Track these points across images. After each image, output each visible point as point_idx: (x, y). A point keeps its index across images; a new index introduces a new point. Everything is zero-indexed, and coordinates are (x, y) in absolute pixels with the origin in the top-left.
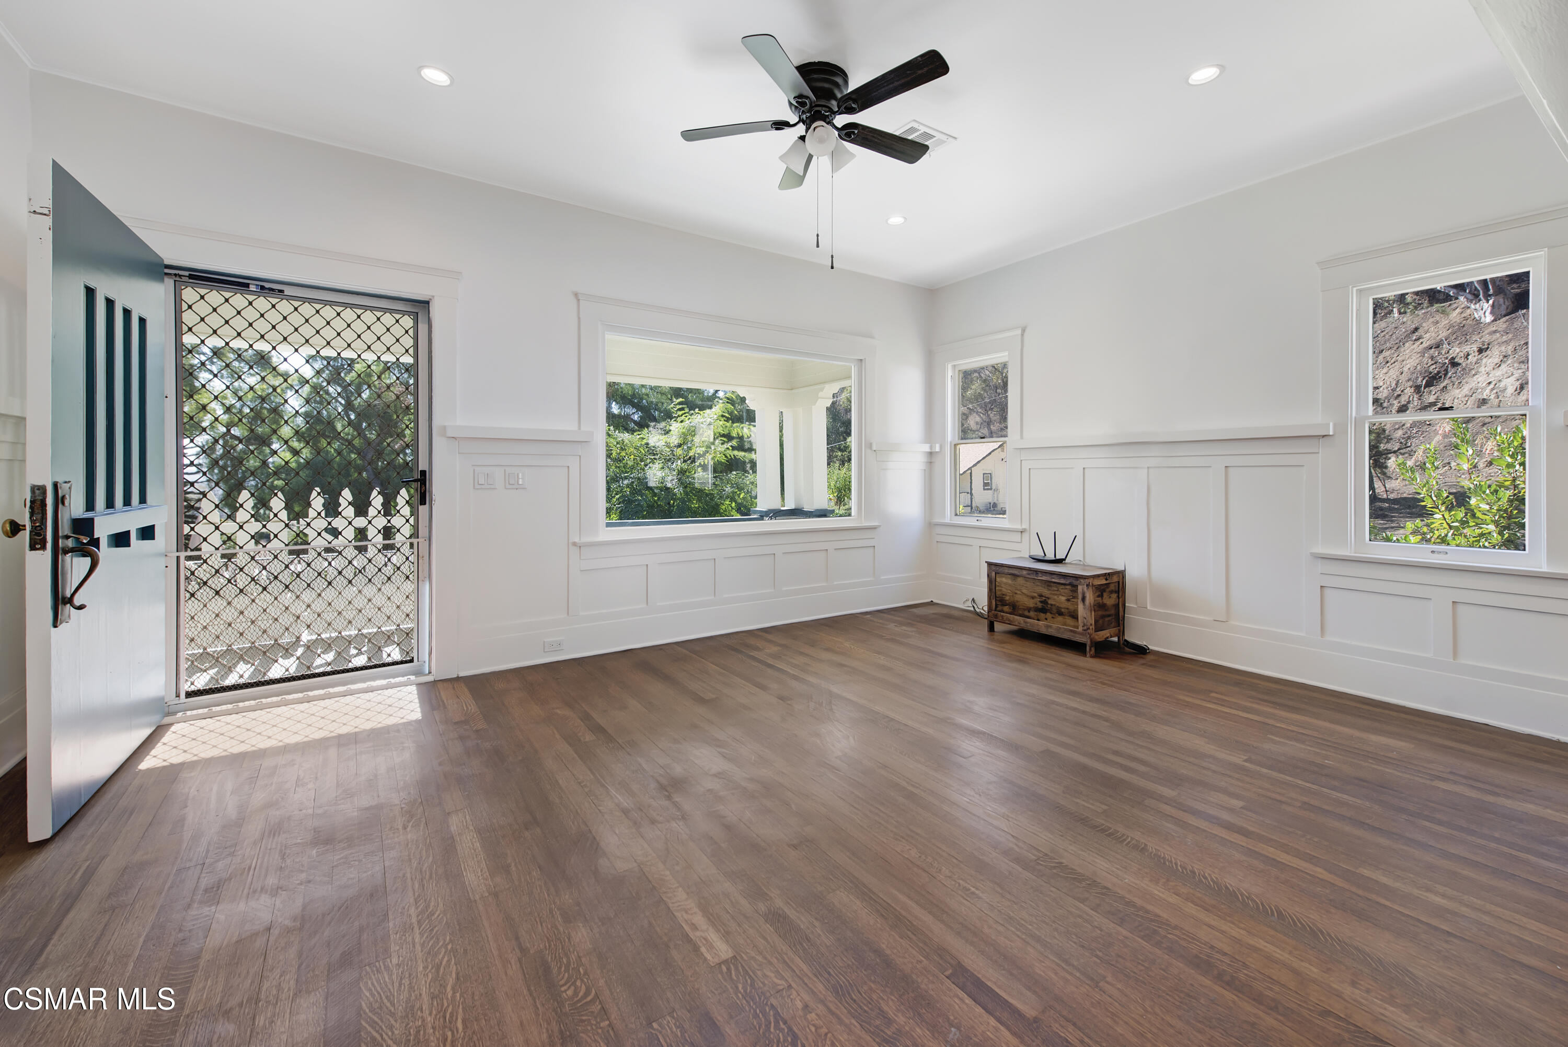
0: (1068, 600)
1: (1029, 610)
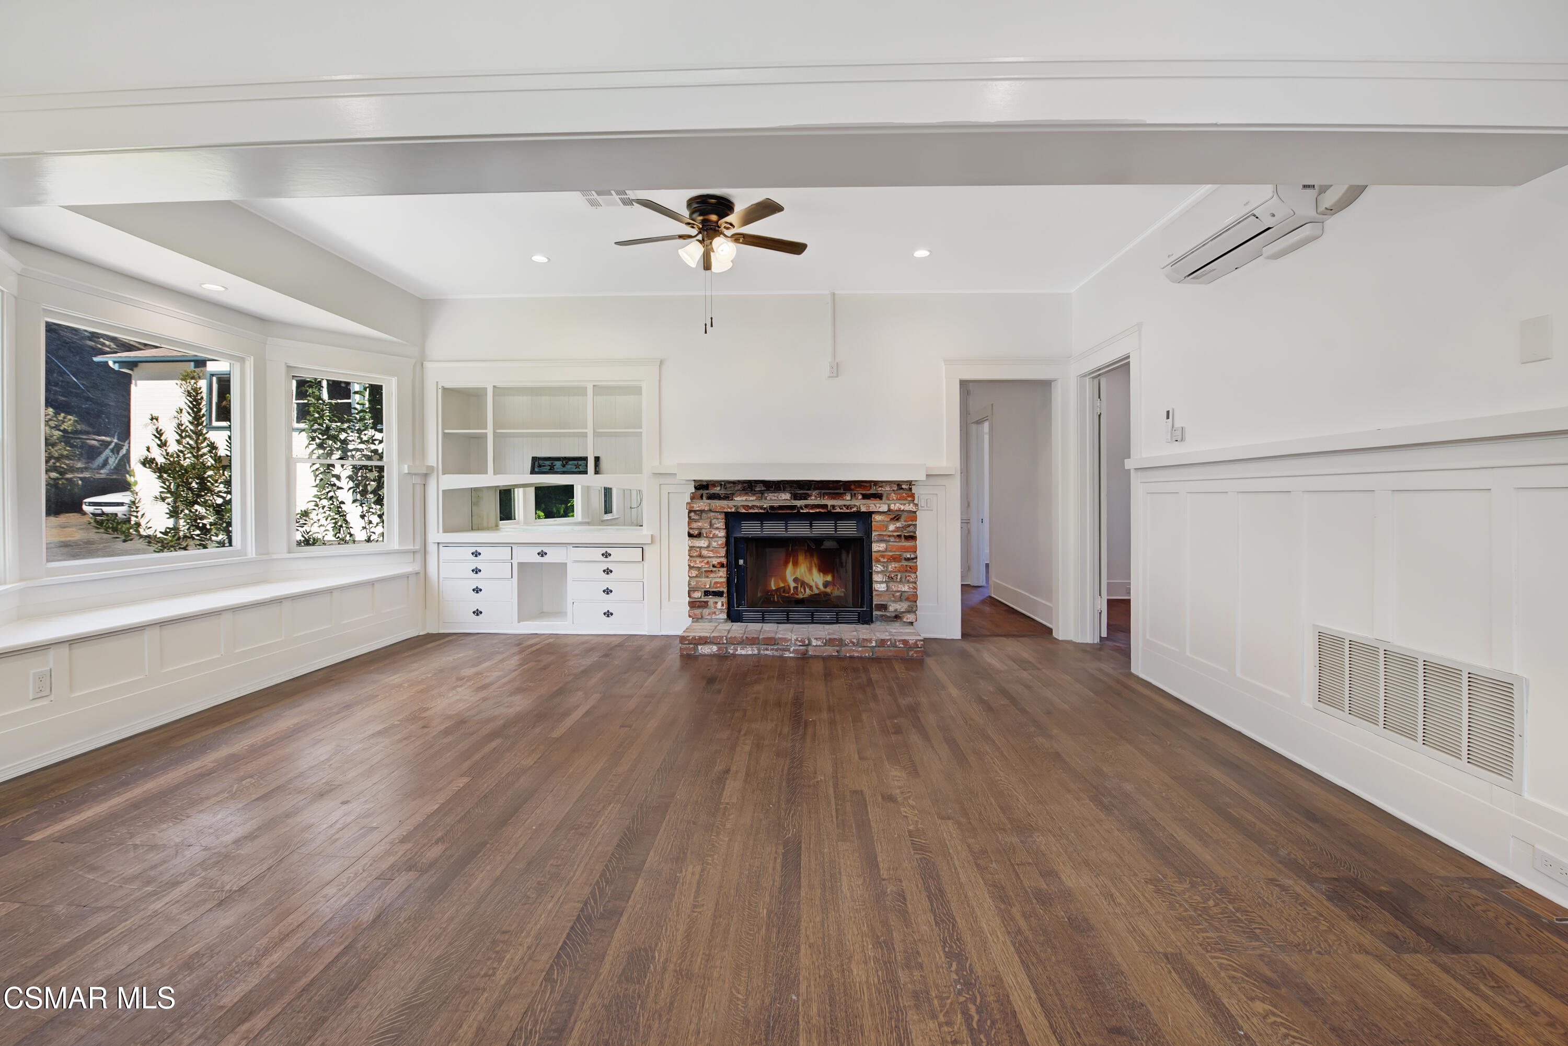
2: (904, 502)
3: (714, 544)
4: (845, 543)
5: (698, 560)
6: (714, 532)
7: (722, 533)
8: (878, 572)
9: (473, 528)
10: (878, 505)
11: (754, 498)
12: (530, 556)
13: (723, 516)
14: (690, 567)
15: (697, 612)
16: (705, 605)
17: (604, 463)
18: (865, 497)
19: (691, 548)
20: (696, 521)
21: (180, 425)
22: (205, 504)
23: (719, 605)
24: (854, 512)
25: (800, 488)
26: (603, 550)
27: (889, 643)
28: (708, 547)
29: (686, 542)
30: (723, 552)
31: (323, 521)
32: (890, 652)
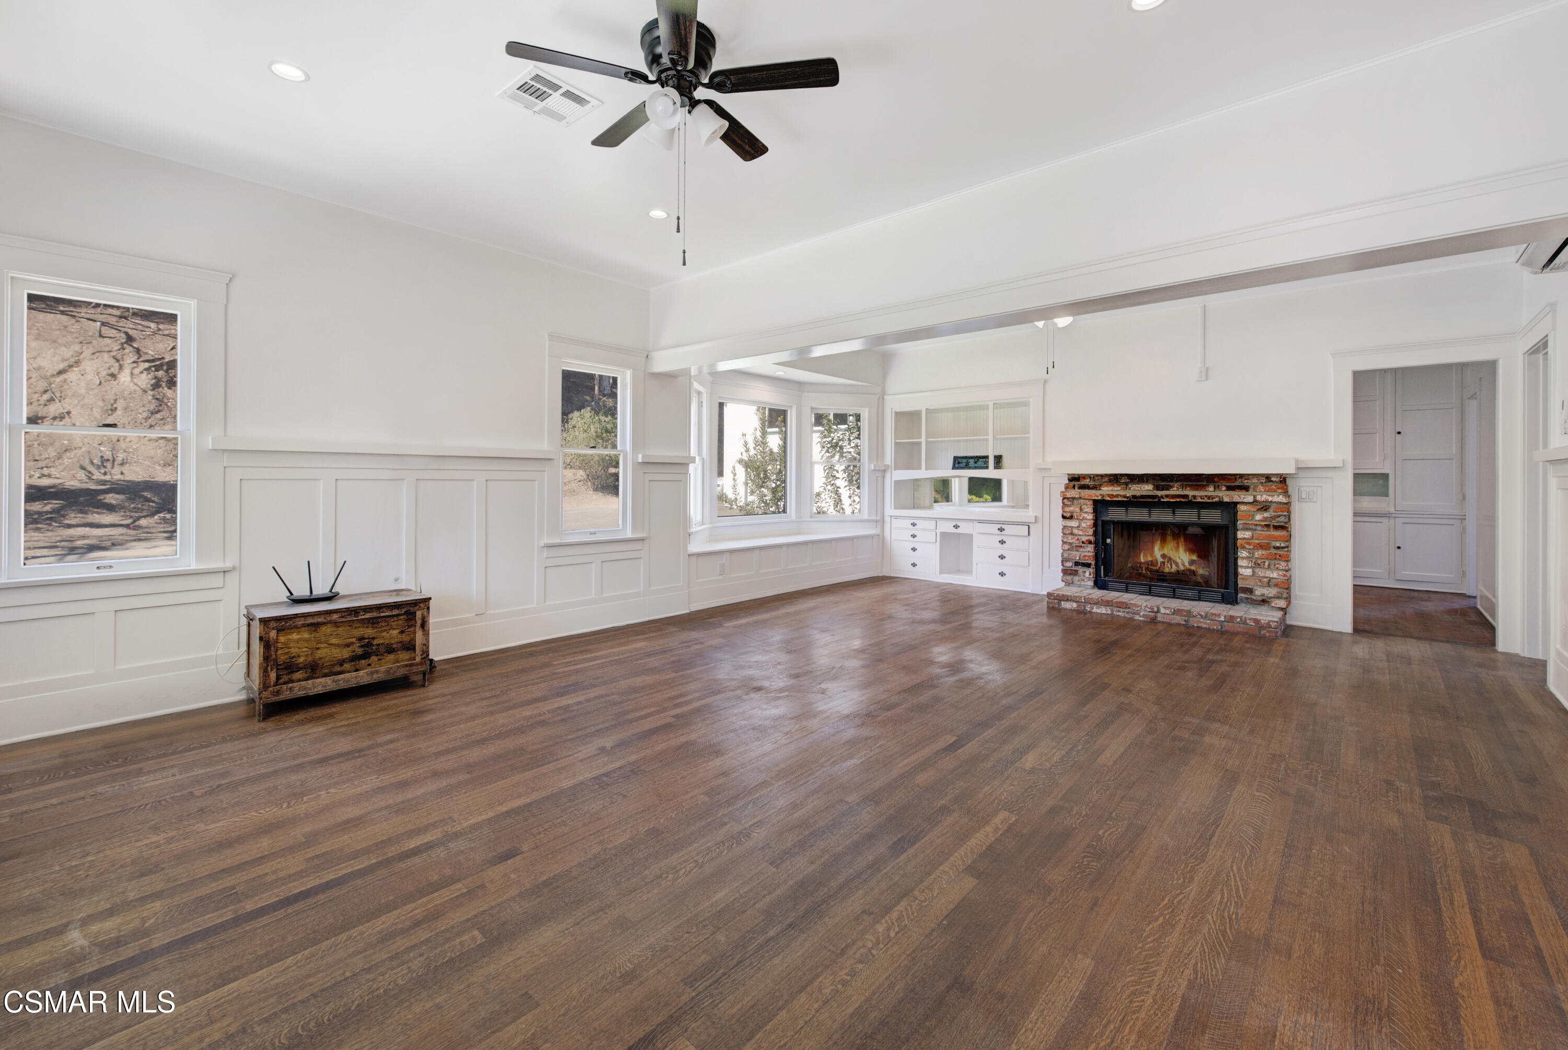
0: (402, 632)
1: (341, 663)
2: (1272, 493)
3: (1084, 525)
4: (1210, 530)
5: (1070, 537)
6: (1084, 515)
7: (1090, 517)
8: (1243, 558)
9: (914, 507)
10: (1242, 496)
11: (1119, 488)
12: (948, 527)
13: (1091, 502)
14: (1064, 543)
15: (1069, 578)
16: (1075, 573)
17: (1005, 461)
18: (1229, 488)
19: (1065, 527)
20: (1068, 506)
21: (755, 438)
22: (767, 488)
23: (1087, 574)
24: (1216, 502)
25: (1163, 480)
26: (999, 526)
27: (1238, 620)
28: (1078, 527)
29: (1059, 523)
30: (1091, 532)
31: (828, 500)
32: (1241, 628)
